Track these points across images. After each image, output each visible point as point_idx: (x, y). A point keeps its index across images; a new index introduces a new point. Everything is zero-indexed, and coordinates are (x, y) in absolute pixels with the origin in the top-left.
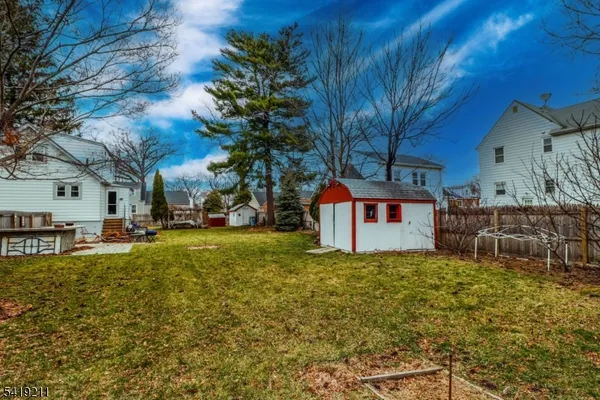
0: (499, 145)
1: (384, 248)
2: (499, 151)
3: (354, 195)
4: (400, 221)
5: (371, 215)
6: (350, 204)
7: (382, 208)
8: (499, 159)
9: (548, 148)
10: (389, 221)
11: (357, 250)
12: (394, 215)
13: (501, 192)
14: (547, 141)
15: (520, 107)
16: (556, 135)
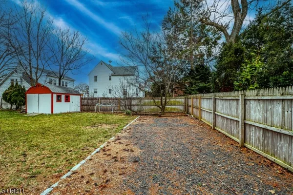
0: (96, 75)
1: (63, 111)
2: (96, 77)
3: (53, 91)
4: (69, 101)
5: (59, 100)
6: (50, 94)
7: (63, 97)
8: (96, 80)
9: (110, 79)
10: (65, 102)
11: (54, 113)
12: (67, 99)
13: (96, 92)
14: (110, 77)
15: (103, 63)
16: (112, 75)
